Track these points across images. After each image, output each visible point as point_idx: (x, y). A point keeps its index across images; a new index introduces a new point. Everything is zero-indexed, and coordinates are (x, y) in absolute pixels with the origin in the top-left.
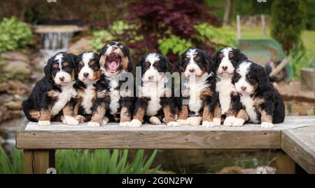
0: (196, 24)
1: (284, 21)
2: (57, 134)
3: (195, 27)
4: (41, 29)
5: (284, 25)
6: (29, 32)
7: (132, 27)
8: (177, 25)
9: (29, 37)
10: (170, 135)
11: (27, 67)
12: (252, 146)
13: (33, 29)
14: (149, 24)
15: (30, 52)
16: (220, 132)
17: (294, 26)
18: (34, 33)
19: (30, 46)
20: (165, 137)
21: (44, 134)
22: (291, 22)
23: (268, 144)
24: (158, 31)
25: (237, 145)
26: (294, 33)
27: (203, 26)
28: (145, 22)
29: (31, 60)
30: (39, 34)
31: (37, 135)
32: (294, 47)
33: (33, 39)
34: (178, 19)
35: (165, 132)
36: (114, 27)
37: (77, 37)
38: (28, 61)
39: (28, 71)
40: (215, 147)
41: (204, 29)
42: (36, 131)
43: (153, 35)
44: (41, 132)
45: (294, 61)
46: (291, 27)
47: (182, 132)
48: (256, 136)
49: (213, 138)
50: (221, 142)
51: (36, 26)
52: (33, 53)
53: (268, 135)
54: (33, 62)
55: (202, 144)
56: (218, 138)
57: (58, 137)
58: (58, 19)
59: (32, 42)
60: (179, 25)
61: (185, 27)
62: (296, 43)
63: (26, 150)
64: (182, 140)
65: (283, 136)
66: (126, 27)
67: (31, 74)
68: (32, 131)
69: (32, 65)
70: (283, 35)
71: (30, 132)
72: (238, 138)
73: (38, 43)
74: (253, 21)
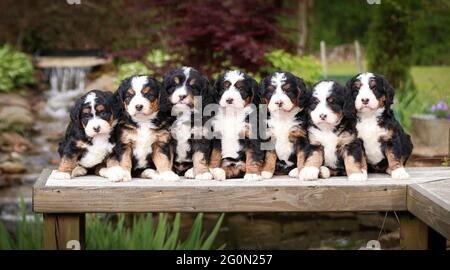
0: (267, 51)
1: (387, 51)
2: (91, 192)
3: (266, 55)
4: (46, 63)
5: (386, 56)
6: (29, 66)
7: (176, 56)
8: (241, 53)
9: (29, 74)
10: (250, 193)
11: (28, 115)
12: (367, 207)
13: (35, 63)
14: (200, 52)
15: (30, 94)
16: (322, 187)
17: (400, 57)
18: (36, 68)
19: (31, 87)
20: (245, 194)
21: (73, 192)
22: (396, 51)
23: (390, 204)
24: (213, 61)
25: (347, 206)
26: (400, 66)
27: (277, 53)
28: (193, 50)
29: (33, 105)
30: (43, 69)
31: (63, 193)
32: (401, 86)
33: (35, 75)
34: (241, 44)
35: (244, 188)
36: (150, 59)
37: (97, 74)
38: (29, 107)
39: (29, 119)
40: (315, 209)
41: (279, 58)
42: (60, 188)
43: (205, 67)
44: (68, 188)
45: (402, 105)
46: (396, 58)
47: (266, 187)
48: (373, 193)
49: (311, 196)
50: (323, 202)
51: (38, 58)
52: (35, 95)
53: (389, 191)
54: (35, 108)
55: (296, 205)
56: (318, 196)
57: (92, 195)
58: (69, 48)
59: (33, 80)
60: (244, 51)
61: (252, 55)
62: (404, 80)
63: (48, 215)
64: (267, 199)
65: (410, 192)
66: (167, 58)
67: (34, 124)
68: (56, 188)
69: (34, 112)
70: (386, 69)
71: (53, 189)
72: (347, 196)
73: (42, 81)
74: (339, 54)
